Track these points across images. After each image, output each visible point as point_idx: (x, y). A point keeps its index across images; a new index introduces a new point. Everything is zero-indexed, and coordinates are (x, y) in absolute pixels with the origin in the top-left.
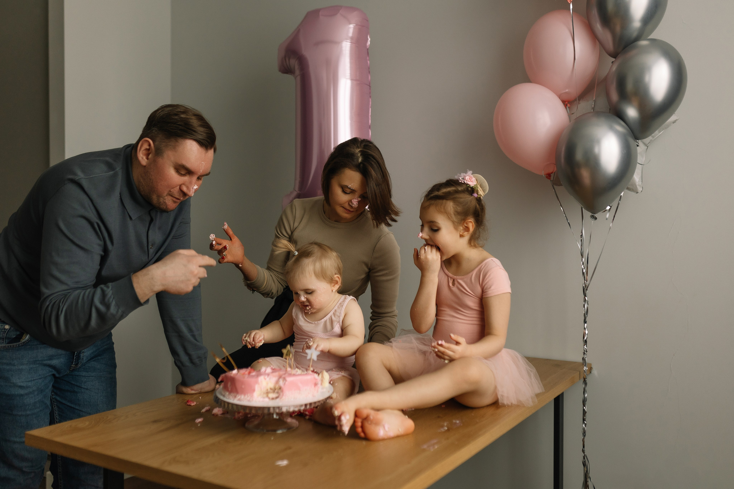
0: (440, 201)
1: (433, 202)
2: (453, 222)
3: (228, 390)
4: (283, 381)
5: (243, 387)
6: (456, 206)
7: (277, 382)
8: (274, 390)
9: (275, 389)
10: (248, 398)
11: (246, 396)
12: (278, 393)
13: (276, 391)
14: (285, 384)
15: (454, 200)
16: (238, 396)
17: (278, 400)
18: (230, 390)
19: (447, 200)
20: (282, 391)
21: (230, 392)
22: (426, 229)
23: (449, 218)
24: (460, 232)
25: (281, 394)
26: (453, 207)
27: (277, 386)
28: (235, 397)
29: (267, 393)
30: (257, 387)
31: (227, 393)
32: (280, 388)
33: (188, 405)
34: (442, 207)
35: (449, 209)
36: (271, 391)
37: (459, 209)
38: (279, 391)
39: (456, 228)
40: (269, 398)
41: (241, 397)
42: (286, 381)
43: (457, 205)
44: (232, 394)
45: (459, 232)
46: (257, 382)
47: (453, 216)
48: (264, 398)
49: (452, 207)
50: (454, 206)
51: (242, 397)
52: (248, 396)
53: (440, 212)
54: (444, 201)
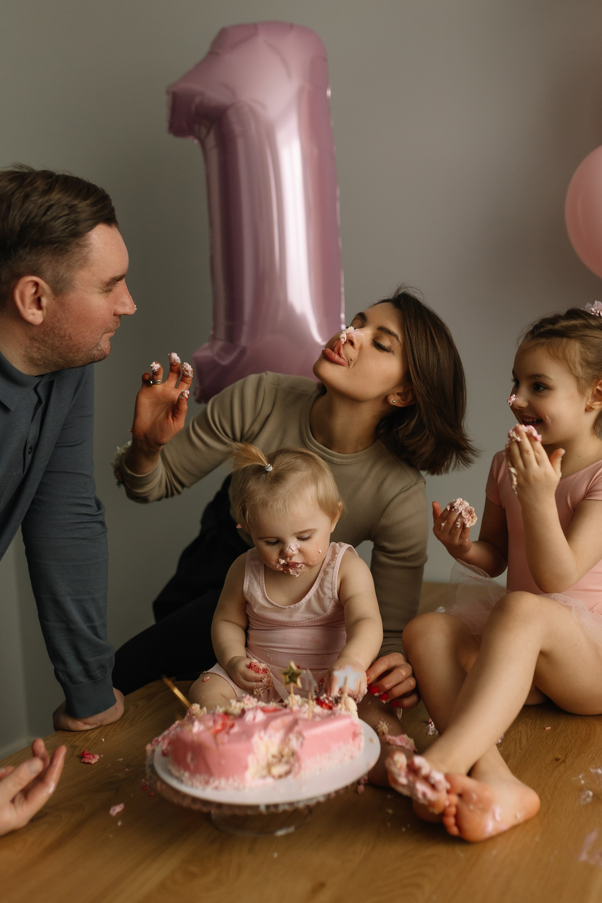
0: (558, 340)
1: (543, 340)
2: (577, 379)
3: (186, 767)
4: (298, 739)
5: (223, 762)
6: (586, 350)
7: (285, 741)
8: (280, 757)
9: (282, 756)
10: (236, 784)
11: (231, 780)
12: (287, 762)
13: (284, 760)
14: (302, 744)
15: (582, 339)
16: (214, 781)
17: (290, 777)
18: (192, 767)
19: (570, 337)
20: (298, 759)
21: (194, 772)
22: (524, 390)
23: (571, 371)
24: (587, 400)
25: (297, 765)
26: (580, 351)
27: (286, 751)
28: (207, 783)
29: (269, 766)
30: (251, 760)
31: (187, 774)
32: (293, 754)
33: (84, 763)
34: (560, 348)
35: (573, 354)
36: (275, 760)
37: (591, 356)
38: (292, 760)
39: (581, 391)
40: (273, 777)
41: (220, 783)
42: (304, 738)
43: (588, 349)
44: (198, 776)
45: (585, 400)
46: (250, 750)
47: (579, 368)
48: (264, 777)
49: (578, 352)
50: (582, 350)
51: (223, 782)
52: (234, 781)
53: (555, 357)
54: (565, 340)
